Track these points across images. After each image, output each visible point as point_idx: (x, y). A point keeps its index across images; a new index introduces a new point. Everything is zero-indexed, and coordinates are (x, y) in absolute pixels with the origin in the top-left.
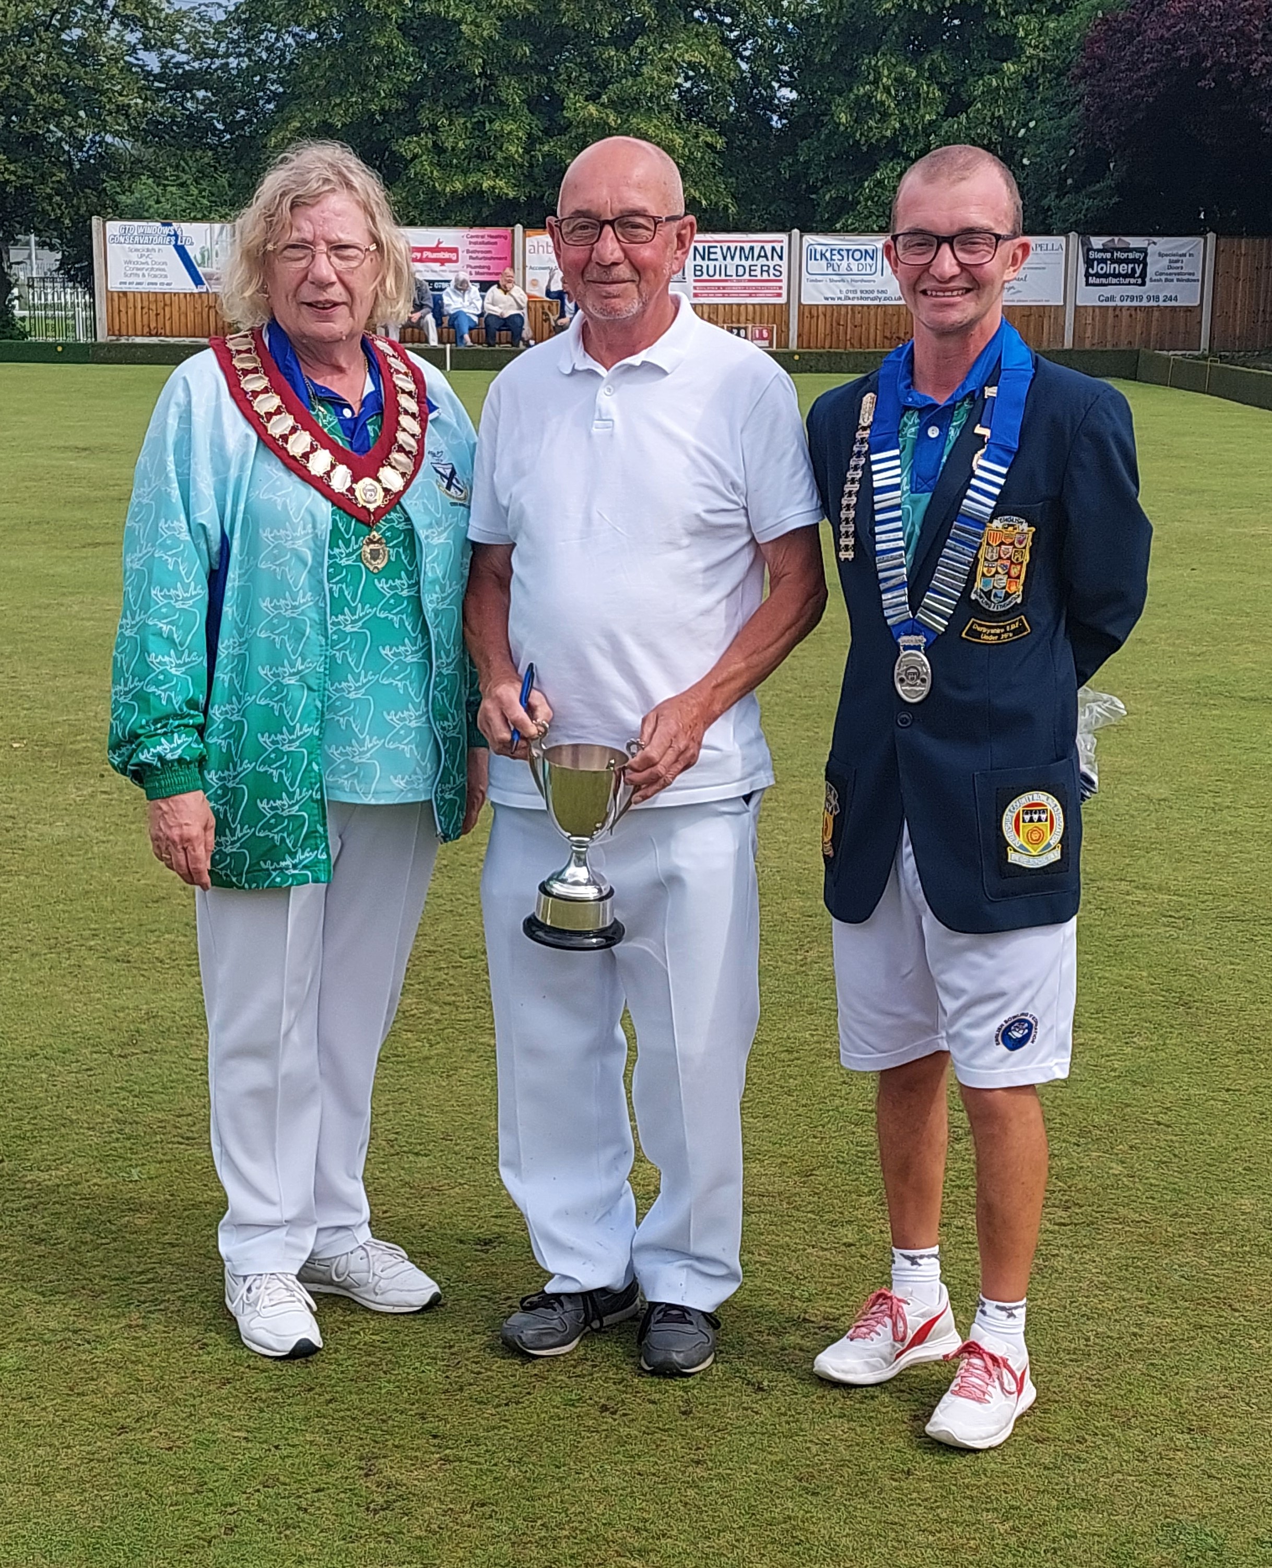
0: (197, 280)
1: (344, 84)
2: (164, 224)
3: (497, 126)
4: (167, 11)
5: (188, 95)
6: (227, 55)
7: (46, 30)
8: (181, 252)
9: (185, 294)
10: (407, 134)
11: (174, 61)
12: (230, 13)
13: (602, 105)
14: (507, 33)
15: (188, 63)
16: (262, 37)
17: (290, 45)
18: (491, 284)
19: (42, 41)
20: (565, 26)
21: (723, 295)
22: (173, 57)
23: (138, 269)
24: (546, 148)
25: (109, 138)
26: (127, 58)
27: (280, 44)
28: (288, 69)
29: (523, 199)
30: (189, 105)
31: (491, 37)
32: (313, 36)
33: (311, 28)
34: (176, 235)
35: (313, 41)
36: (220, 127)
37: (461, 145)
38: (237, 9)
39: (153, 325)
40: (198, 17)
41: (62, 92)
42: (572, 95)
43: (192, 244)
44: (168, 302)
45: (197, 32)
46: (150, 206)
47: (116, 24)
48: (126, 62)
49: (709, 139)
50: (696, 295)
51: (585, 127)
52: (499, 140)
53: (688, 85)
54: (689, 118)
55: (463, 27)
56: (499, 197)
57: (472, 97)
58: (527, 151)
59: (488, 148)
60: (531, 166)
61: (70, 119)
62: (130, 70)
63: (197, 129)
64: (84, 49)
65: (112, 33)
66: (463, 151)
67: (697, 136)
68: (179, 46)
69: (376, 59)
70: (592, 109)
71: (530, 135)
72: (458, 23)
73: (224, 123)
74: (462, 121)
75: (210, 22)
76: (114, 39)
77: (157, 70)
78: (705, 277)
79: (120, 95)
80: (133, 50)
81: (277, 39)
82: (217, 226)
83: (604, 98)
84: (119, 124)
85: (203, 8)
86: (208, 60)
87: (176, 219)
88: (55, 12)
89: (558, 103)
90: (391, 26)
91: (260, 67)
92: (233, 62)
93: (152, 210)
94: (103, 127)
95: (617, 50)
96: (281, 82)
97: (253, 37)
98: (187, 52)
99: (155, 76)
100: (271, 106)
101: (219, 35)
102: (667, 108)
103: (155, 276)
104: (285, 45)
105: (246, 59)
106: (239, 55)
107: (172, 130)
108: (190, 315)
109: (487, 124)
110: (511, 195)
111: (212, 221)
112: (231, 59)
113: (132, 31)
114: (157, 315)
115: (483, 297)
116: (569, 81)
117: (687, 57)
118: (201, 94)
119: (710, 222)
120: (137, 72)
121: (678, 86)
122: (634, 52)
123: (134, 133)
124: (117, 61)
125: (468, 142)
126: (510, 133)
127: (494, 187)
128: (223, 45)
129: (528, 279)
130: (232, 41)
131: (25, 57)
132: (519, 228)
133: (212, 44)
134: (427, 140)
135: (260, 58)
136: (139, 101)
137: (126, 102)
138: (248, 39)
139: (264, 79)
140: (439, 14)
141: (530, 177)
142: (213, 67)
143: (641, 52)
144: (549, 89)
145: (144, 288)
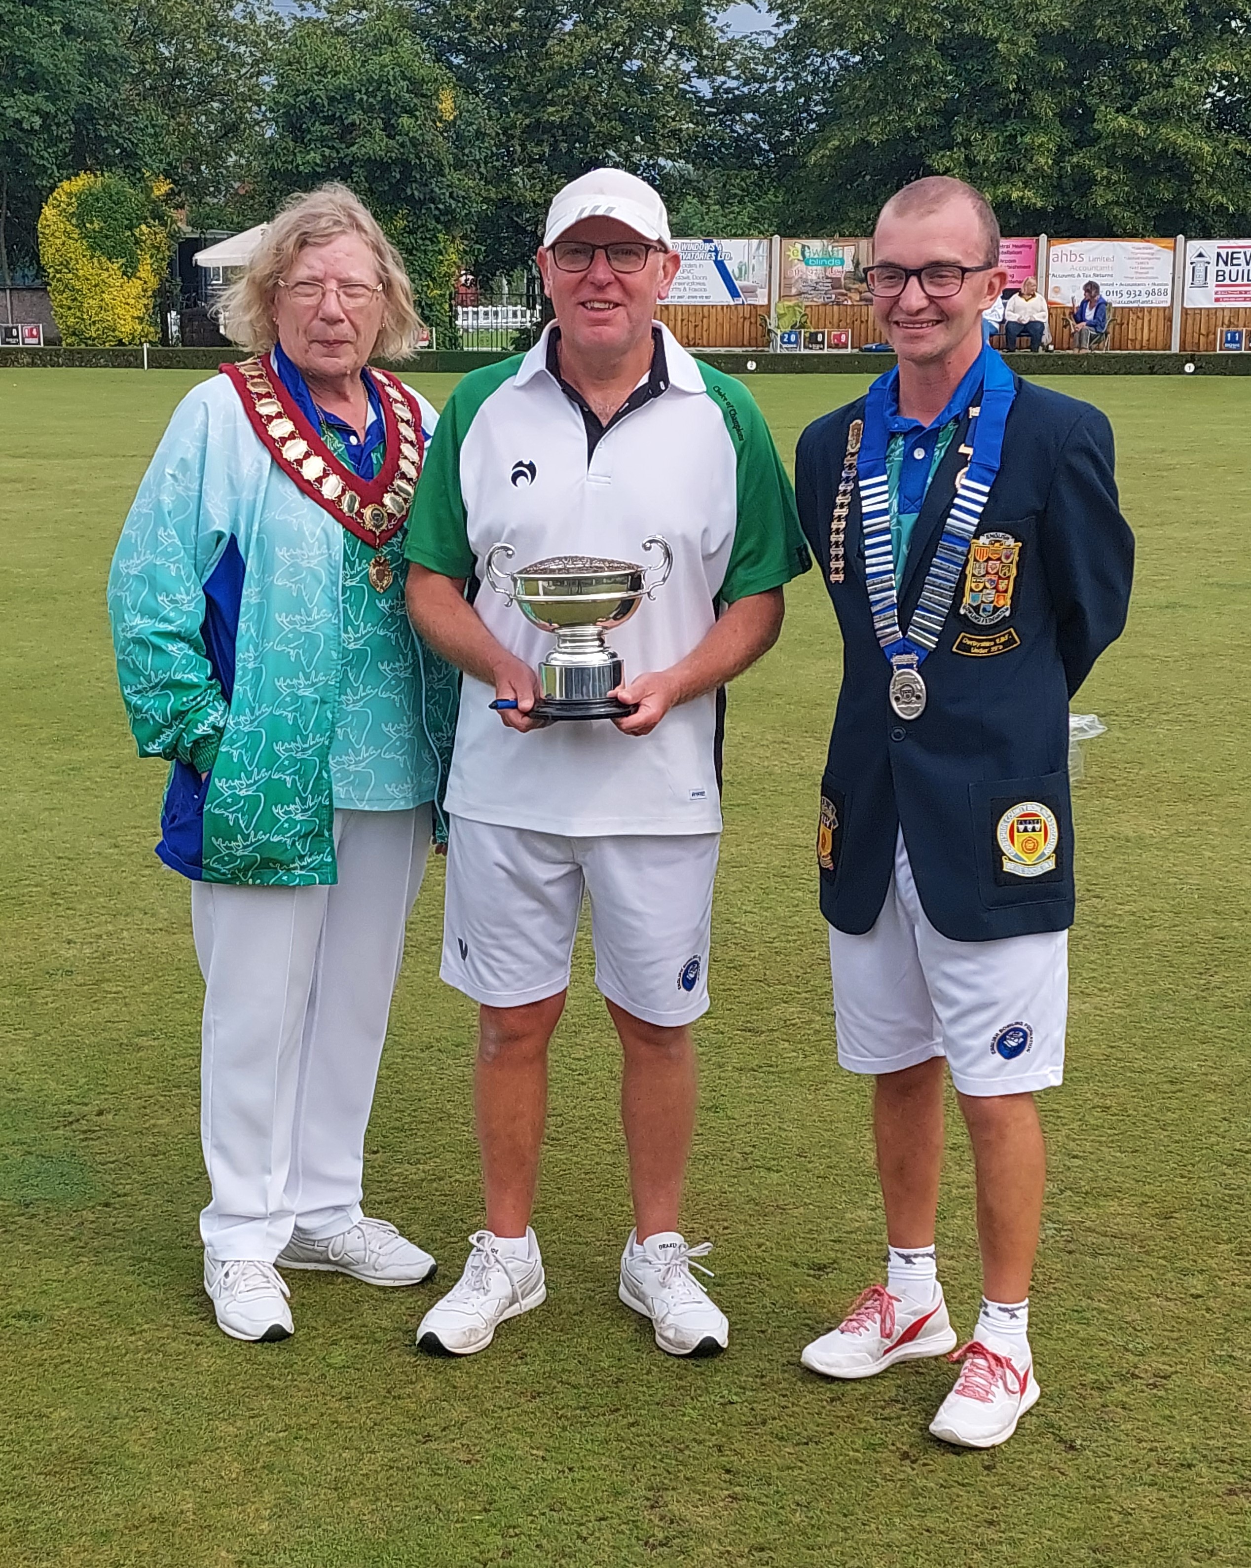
0: (734, 293)
1: (883, 104)
2: (705, 241)
3: (1027, 139)
4: (721, 41)
5: (738, 118)
6: (775, 79)
7: (609, 62)
8: (721, 266)
9: (722, 306)
10: (941, 149)
11: (725, 86)
12: (779, 39)
13: (1133, 116)
14: (1042, 50)
15: (738, 89)
16: (808, 62)
17: (833, 69)
18: (1013, 291)
19: (604, 73)
20: (1099, 41)
21: (1245, 299)
22: (724, 83)
23: (680, 284)
24: (1075, 160)
25: (662, 161)
26: (681, 86)
27: (825, 68)
28: (831, 92)
29: (1050, 208)
30: (737, 127)
31: (1026, 55)
32: (857, 58)
33: (854, 52)
34: (716, 251)
35: (857, 63)
36: (767, 147)
37: (992, 158)
38: (786, 35)
39: (691, 336)
40: (749, 45)
41: (621, 119)
42: (1103, 108)
43: (731, 259)
44: (706, 314)
45: (747, 59)
46: (694, 225)
47: (673, 56)
48: (680, 89)
49: (1238, 147)
50: (1217, 300)
51: (1114, 137)
52: (1029, 153)
53: (1221, 94)
54: (1219, 127)
55: (1000, 46)
56: (1027, 207)
57: (1005, 113)
58: (1056, 162)
59: (1019, 160)
60: (1060, 177)
61: (626, 143)
62: (684, 97)
63: (744, 150)
64: (643, 79)
65: (668, 63)
66: (993, 164)
67: (1226, 144)
68: (730, 72)
69: (914, 78)
70: (1122, 120)
71: (1060, 148)
72: (996, 41)
73: (770, 144)
74: (995, 135)
75: (760, 49)
76: (669, 68)
77: (709, 96)
78: (1227, 282)
79: (674, 120)
80: (688, 77)
81: (822, 64)
82: (755, 242)
83: (1135, 110)
84: (670, 148)
85: (754, 36)
86: (757, 85)
87: (718, 236)
88: (617, 45)
89: (1090, 115)
90: (930, 49)
91: (806, 90)
92: (780, 86)
93: (695, 228)
94: (656, 152)
95: (1150, 63)
96: (824, 102)
97: (800, 62)
98: (737, 78)
99: (706, 101)
100: (813, 126)
101: (768, 61)
102: (1198, 117)
103: (696, 290)
104: (830, 69)
105: (793, 83)
106: (786, 79)
107: (720, 152)
108: (726, 326)
109: (1019, 139)
110: (1039, 205)
111: (749, 236)
112: (778, 84)
113: (688, 60)
114: (696, 326)
115: (1005, 305)
116: (1101, 94)
117: (1219, 67)
118: (749, 117)
119: (1237, 225)
120: (690, 99)
121: (1209, 95)
122: (1167, 64)
123: (685, 155)
124: (672, 89)
125: (999, 155)
126: (1041, 145)
127: (1022, 198)
128: (771, 70)
129: (1051, 286)
130: (780, 67)
131: (587, 88)
132: (1043, 237)
133: (761, 69)
134: (959, 154)
135: (806, 81)
136: (691, 125)
137: (678, 127)
138: (795, 64)
139: (808, 100)
140: (976, 34)
141: (1059, 188)
142: (762, 91)
143: (1174, 64)
144: (1082, 104)
145: (684, 301)
